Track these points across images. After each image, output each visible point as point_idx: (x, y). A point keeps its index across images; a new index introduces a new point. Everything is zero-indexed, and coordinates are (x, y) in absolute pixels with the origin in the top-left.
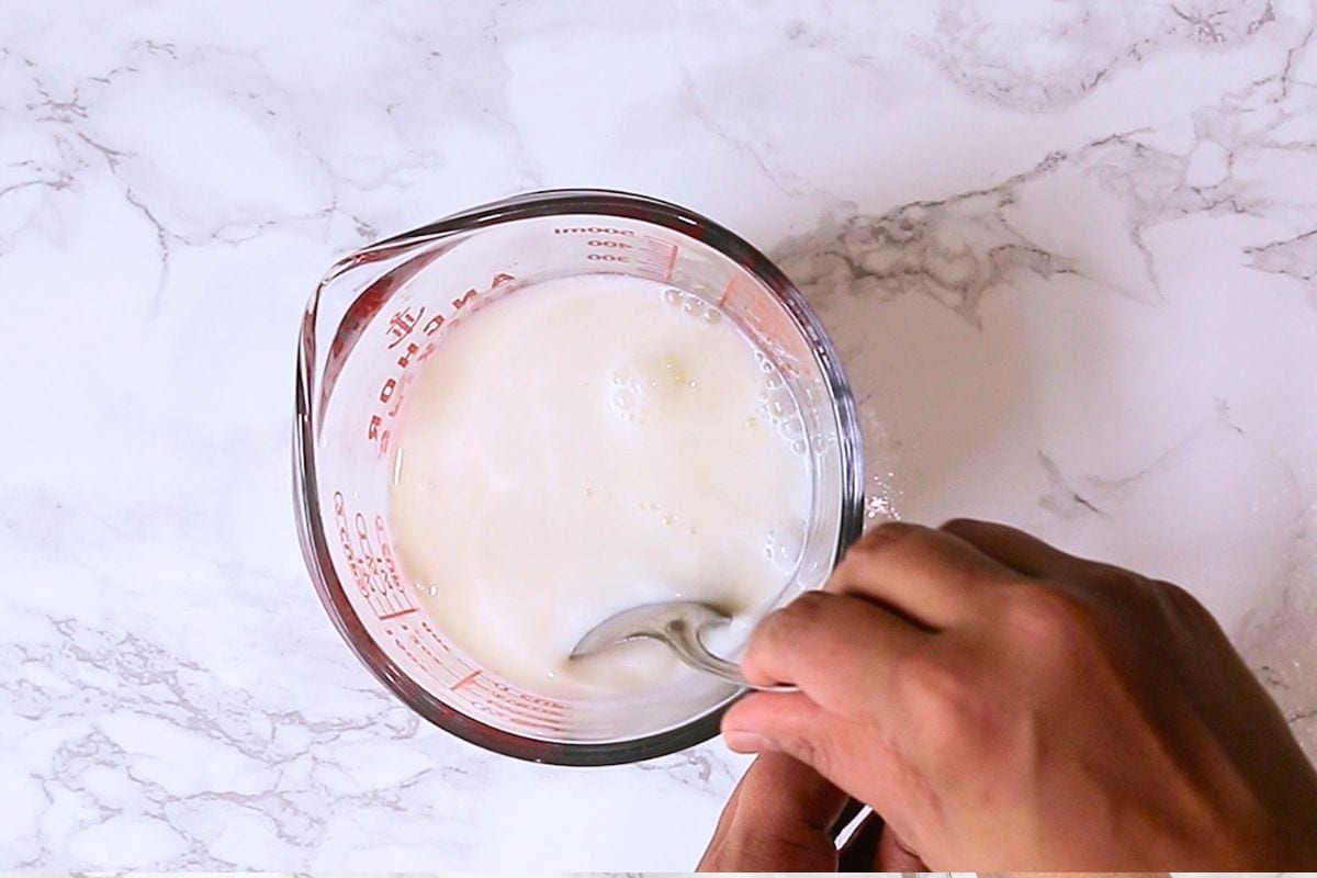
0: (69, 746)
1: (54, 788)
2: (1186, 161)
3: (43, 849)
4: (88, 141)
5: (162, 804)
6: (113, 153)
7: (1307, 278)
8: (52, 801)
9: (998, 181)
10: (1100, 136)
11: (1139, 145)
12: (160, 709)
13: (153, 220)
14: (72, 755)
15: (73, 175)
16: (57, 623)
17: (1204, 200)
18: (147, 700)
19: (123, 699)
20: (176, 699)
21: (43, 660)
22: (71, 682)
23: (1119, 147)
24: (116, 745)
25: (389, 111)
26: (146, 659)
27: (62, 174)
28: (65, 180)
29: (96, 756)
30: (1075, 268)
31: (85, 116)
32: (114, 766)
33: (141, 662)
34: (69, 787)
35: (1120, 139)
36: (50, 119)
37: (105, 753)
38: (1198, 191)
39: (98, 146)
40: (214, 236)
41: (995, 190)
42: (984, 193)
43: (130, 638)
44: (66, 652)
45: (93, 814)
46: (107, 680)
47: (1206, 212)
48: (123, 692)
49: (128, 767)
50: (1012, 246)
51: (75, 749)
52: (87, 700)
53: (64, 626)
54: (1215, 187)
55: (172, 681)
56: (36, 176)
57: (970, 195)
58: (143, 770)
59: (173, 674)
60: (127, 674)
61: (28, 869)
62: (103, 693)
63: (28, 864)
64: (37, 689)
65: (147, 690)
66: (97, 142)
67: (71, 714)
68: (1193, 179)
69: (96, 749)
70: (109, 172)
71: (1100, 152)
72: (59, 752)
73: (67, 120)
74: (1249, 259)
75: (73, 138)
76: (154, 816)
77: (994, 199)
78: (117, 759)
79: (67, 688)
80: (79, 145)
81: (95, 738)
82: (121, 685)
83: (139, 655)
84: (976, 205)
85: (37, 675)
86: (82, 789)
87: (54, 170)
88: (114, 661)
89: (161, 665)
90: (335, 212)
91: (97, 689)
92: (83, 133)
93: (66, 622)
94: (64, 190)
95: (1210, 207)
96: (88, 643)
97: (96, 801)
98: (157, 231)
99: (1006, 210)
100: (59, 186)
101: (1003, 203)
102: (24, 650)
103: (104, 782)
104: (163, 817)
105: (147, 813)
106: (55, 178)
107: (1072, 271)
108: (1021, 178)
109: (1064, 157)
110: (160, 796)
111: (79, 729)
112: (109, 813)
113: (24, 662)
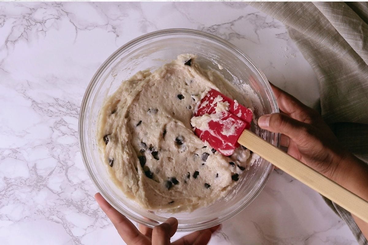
0: (57, 122)
1: (54, 130)
2: (265, 18)
3: (52, 141)
4: (63, 11)
5: (74, 133)
6: (68, 13)
7: (287, 40)
8: (54, 132)
9: (231, 21)
10: (250, 13)
11: (257, 15)
12: (74, 115)
13: (74, 25)
14: (58, 123)
15: (60, 17)
16: (55, 99)
17: (268, 25)
18: (71, 113)
19: (67, 113)
20: (77, 114)
21: (52, 106)
22: (58, 110)
23: (253, 15)
24: (65, 122)
25: (119, 6)
26: (71, 106)
27: (58, 17)
28: (59, 18)
29: (62, 124)
30: (244, 37)
31: (62, 6)
32: (65, 126)
33: (70, 107)
34: (57, 129)
35: (253, 14)
36: (56, 6)
37: (64, 123)
38: (267, 24)
39: (65, 12)
40: (86, 28)
41: (230, 23)
42: (228, 23)
43: (69, 102)
44: (57, 104)
45: (61, 134)
46: (64, 110)
47: (269, 28)
48: (67, 112)
49: (68, 126)
50: (233, 33)
51: (58, 122)
52: (60, 113)
53: (57, 100)
54: (271, 23)
55: (76, 110)
56: (53, 17)
57: (225, 24)
58: (71, 126)
59: (77, 109)
60: (68, 109)
61: (49, 144)
62: (63, 112)
63: (49, 143)
64: (51, 111)
65: (72, 112)
66: (65, 11)
67: (58, 116)
68: (267, 21)
69: (62, 122)
70: (67, 16)
71: (249, 16)
72: (55, 123)
73: (59, 7)
74: (277, 36)
75: (60, 10)
76: (72, 135)
77: (230, 24)
78: (66, 124)
79: (57, 111)
80: (62, 12)
81: (62, 120)
82: (67, 111)
83: (70, 105)
84: (226, 25)
85: (51, 108)
86: (59, 130)
87: (57, 16)
88: (65, 106)
89: (74, 107)
90: (108, 25)
91: (62, 111)
92: (62, 9)
93: (57, 99)
94: (59, 20)
95: (270, 26)
96: (61, 103)
97: (62, 132)
98: (75, 27)
99: (232, 27)
100: (57, 19)
101: (232, 25)
102: (49, 104)
103: (63, 129)
104: (74, 135)
105: (71, 134)
106: (57, 17)
107: (244, 38)
108: (235, 21)
109: (243, 17)
110: (74, 131)
111: (59, 119)
112: (64, 134)
113: (49, 106)
